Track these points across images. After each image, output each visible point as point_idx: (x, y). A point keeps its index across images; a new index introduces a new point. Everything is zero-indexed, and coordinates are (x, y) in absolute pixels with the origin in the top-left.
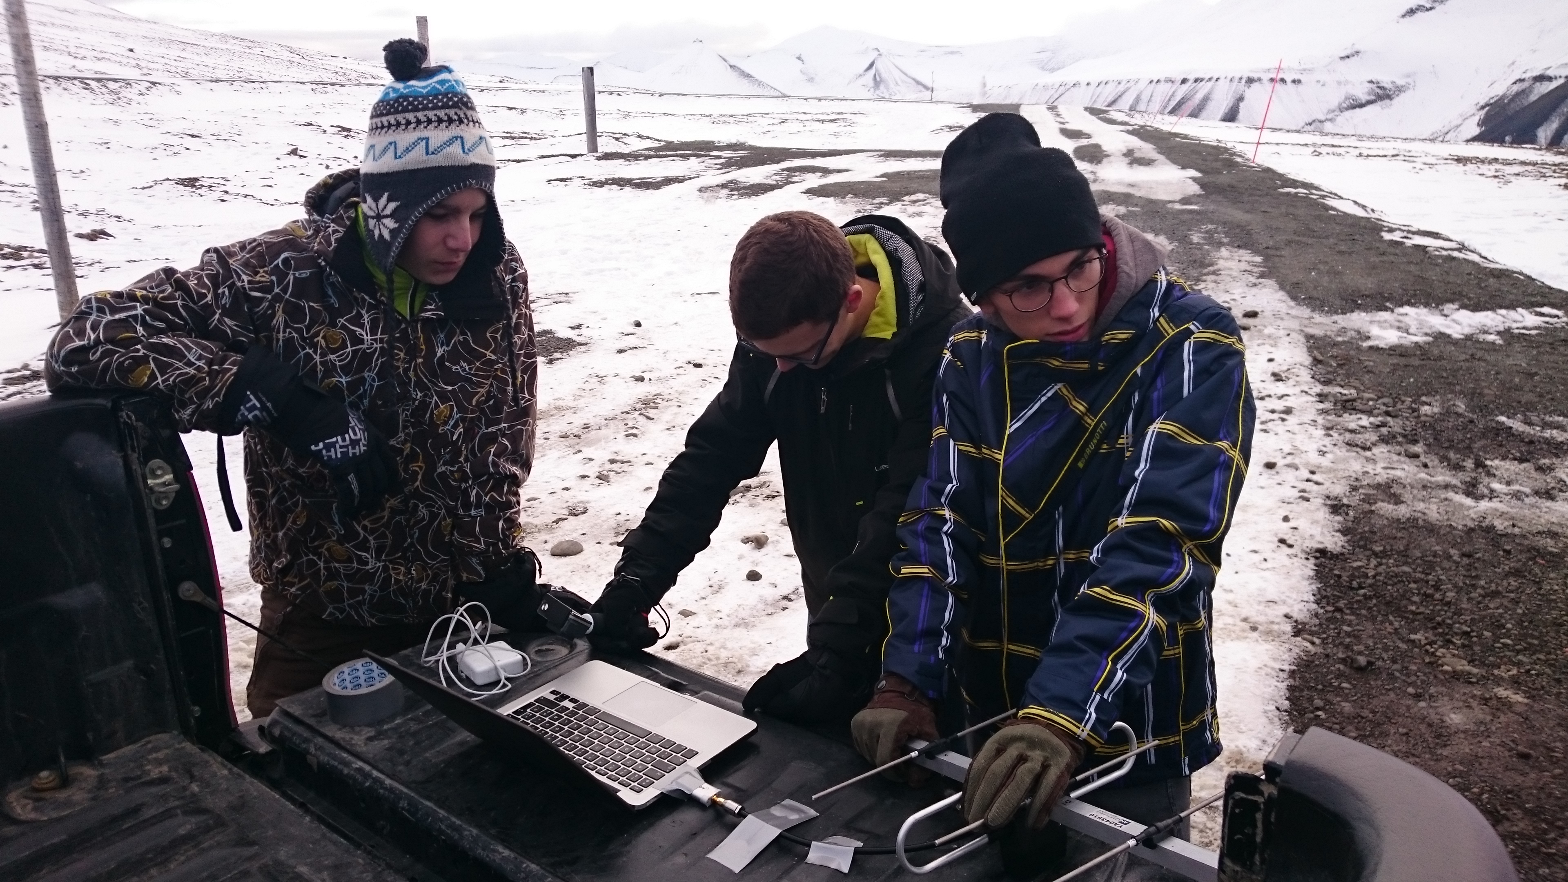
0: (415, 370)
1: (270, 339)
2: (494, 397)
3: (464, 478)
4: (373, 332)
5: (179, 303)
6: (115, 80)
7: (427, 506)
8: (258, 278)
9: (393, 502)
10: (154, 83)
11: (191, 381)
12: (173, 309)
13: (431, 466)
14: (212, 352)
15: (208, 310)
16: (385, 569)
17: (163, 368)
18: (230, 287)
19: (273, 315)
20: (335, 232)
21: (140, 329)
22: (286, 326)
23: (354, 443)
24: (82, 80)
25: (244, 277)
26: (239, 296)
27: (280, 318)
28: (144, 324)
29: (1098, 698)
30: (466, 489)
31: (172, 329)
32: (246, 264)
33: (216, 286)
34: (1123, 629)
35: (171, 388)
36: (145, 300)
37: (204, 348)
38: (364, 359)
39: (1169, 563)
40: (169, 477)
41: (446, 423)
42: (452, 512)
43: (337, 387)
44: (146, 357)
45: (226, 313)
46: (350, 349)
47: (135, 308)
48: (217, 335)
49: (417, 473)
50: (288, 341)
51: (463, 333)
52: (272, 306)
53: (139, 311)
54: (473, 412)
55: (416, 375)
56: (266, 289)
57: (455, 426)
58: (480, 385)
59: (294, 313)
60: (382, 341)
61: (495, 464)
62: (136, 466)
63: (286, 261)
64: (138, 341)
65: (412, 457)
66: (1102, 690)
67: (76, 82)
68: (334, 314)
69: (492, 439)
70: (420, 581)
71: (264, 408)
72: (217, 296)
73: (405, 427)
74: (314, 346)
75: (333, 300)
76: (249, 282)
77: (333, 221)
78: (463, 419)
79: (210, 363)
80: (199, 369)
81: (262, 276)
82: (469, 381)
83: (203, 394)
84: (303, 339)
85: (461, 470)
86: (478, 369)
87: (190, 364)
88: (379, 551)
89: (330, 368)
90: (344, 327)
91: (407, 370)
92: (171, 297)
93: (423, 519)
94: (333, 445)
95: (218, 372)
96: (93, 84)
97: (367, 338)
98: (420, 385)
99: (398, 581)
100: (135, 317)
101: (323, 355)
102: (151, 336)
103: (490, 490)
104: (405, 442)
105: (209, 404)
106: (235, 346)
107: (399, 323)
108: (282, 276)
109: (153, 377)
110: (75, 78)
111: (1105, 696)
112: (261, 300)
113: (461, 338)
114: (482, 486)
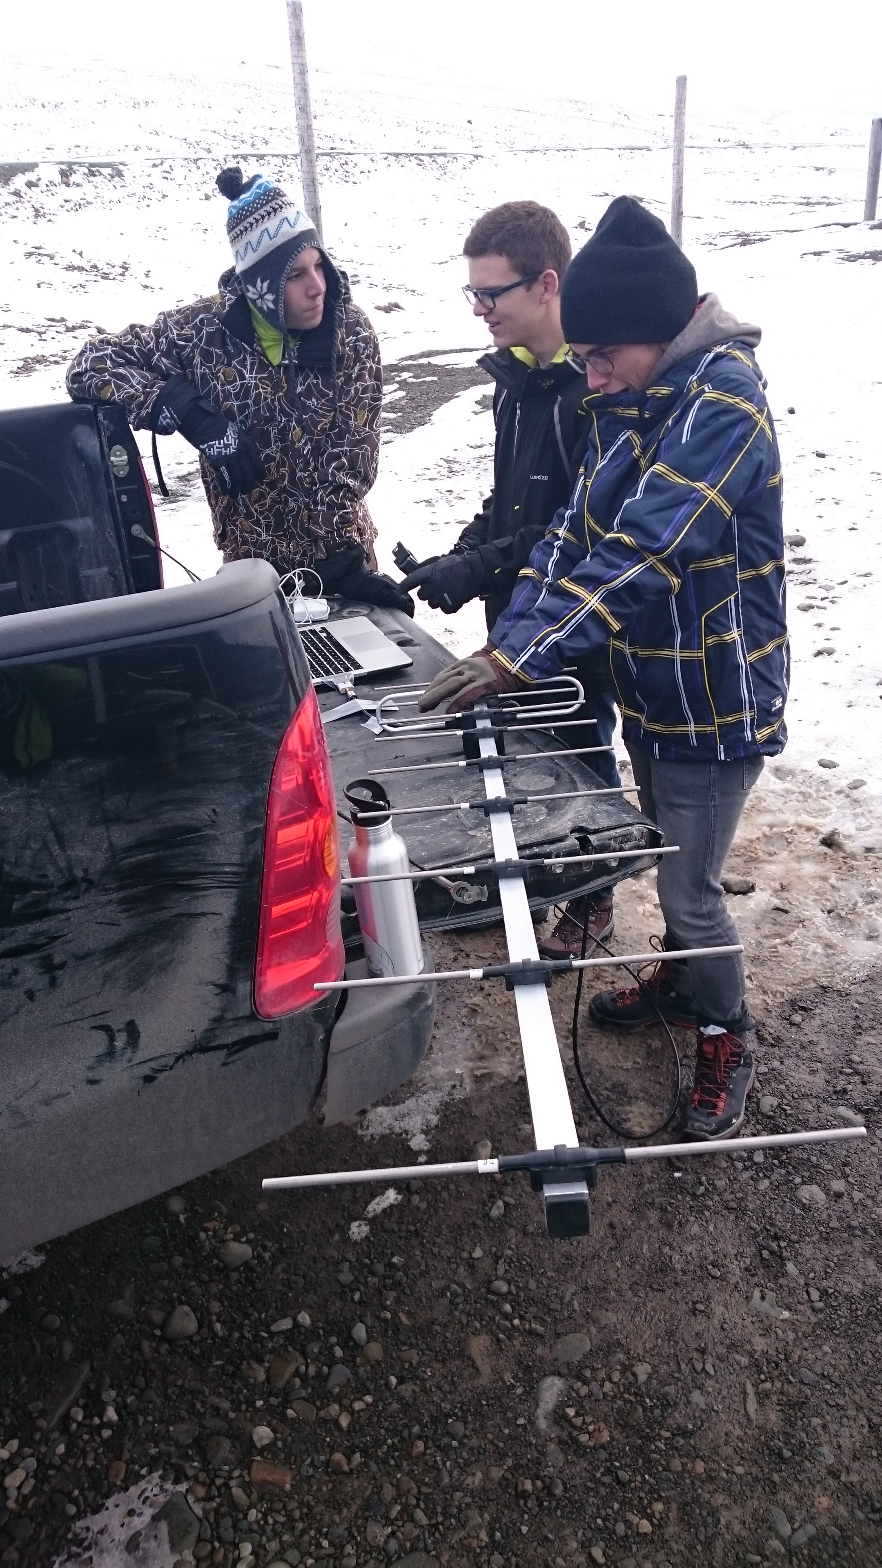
0: (279, 401)
1: (193, 373)
2: (339, 427)
3: (313, 483)
4: (251, 373)
5: (135, 347)
6: (444, 155)
7: (295, 501)
8: (184, 332)
9: (273, 494)
10: (477, 157)
11: (132, 398)
12: (131, 351)
13: (293, 473)
14: (147, 380)
15: (151, 353)
16: (273, 542)
17: (118, 388)
18: (167, 337)
19: (194, 358)
20: (229, 299)
21: (109, 363)
22: (202, 365)
23: (227, 446)
24: (417, 155)
25: (175, 332)
26: (172, 344)
27: (197, 360)
28: (112, 360)
29: (533, 649)
30: (316, 491)
31: (129, 363)
32: (177, 323)
33: (158, 336)
34: (567, 608)
35: (123, 401)
36: (115, 344)
37: (143, 377)
38: (245, 391)
39: (619, 567)
40: (125, 457)
41: (299, 441)
42: (307, 506)
43: (230, 410)
44: (110, 381)
45: (163, 354)
46: (238, 383)
47: (107, 349)
48: (151, 369)
49: (284, 475)
50: (203, 375)
51: (316, 377)
52: (192, 351)
53: (109, 351)
54: (318, 435)
55: (280, 404)
56: (188, 339)
57: (305, 444)
58: (324, 416)
59: (207, 356)
60: (255, 378)
61: (333, 475)
62: (106, 449)
63: (202, 321)
64: (106, 370)
65: (282, 464)
66: (538, 644)
67: (412, 158)
68: (230, 357)
69: (337, 457)
70: (295, 554)
71: (172, 418)
72: (158, 344)
73: (276, 442)
74: (218, 379)
75: (230, 348)
76: (178, 335)
77: (229, 292)
78: (311, 440)
79: (145, 387)
80: (137, 390)
81: (187, 331)
82: (316, 412)
83: (141, 406)
84: (213, 374)
85: (310, 475)
86: (323, 404)
87: (132, 386)
88: (268, 527)
89: (227, 397)
90: (235, 367)
91: (273, 401)
92: (131, 343)
93: (293, 510)
94: (212, 446)
95: (149, 393)
96: (426, 159)
97: (247, 376)
98: (282, 411)
99: (282, 552)
100: (106, 355)
101: (223, 385)
102: (114, 367)
103: (330, 494)
104: (276, 452)
105: (144, 413)
106: (165, 377)
107: (268, 366)
108: (199, 330)
109: (113, 394)
110: (412, 155)
111: (540, 650)
112: (185, 347)
113: (315, 381)
114: (325, 489)
